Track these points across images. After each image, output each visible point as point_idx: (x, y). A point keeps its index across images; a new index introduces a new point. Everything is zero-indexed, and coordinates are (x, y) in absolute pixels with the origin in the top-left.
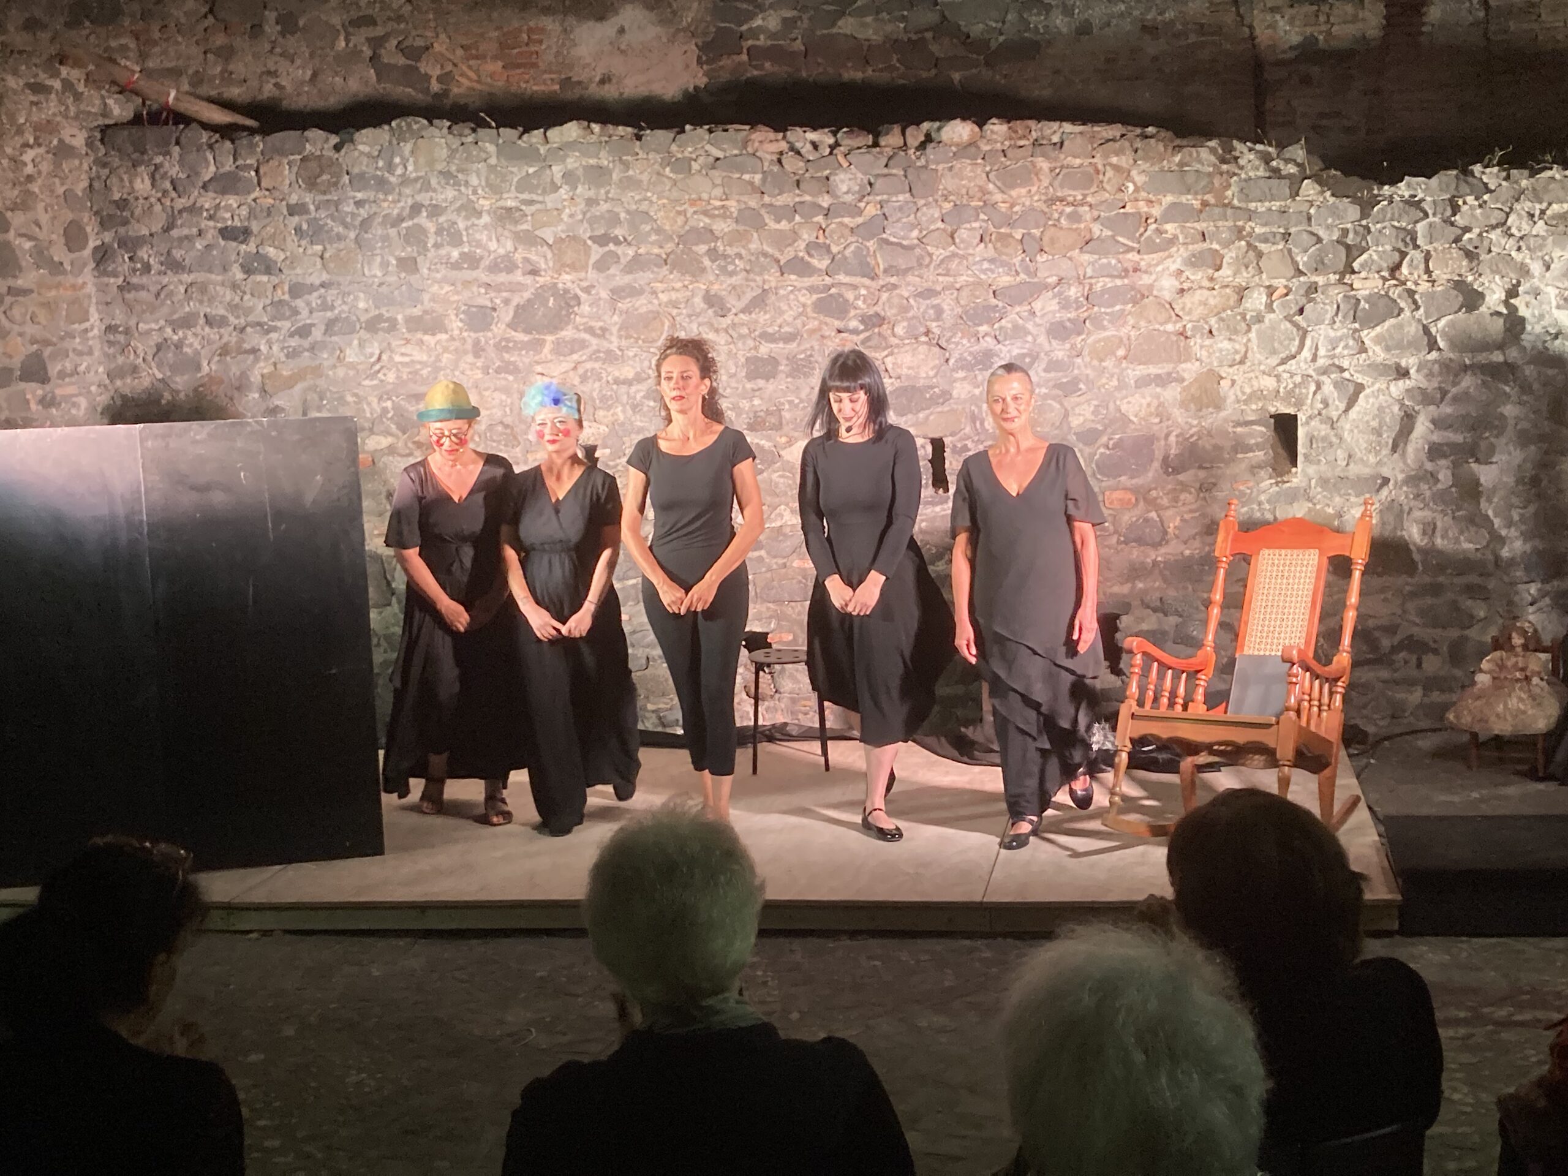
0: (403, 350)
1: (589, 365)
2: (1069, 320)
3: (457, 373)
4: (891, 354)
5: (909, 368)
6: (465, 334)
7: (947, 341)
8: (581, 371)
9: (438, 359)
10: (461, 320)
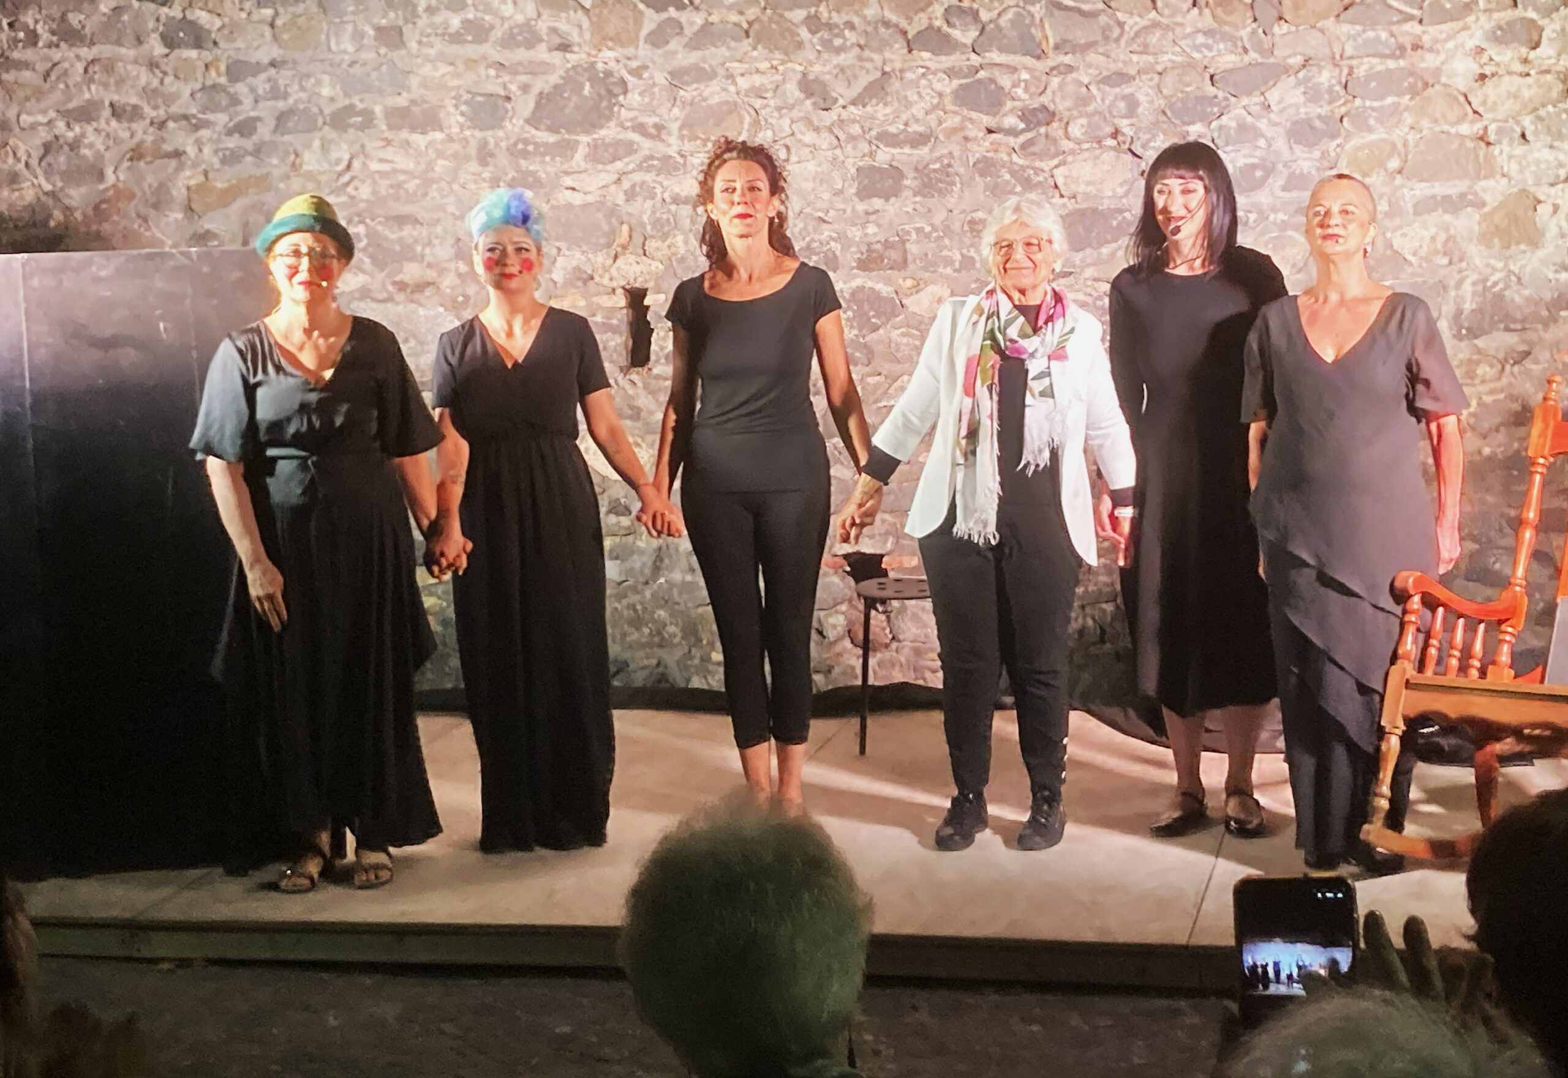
0: (382, 154)
1: (638, 177)
2: (1320, 117)
3: (455, 187)
4: (1064, 163)
5: (1088, 184)
6: (468, 133)
7: (1144, 146)
8: (626, 184)
9: (430, 166)
10: (462, 114)
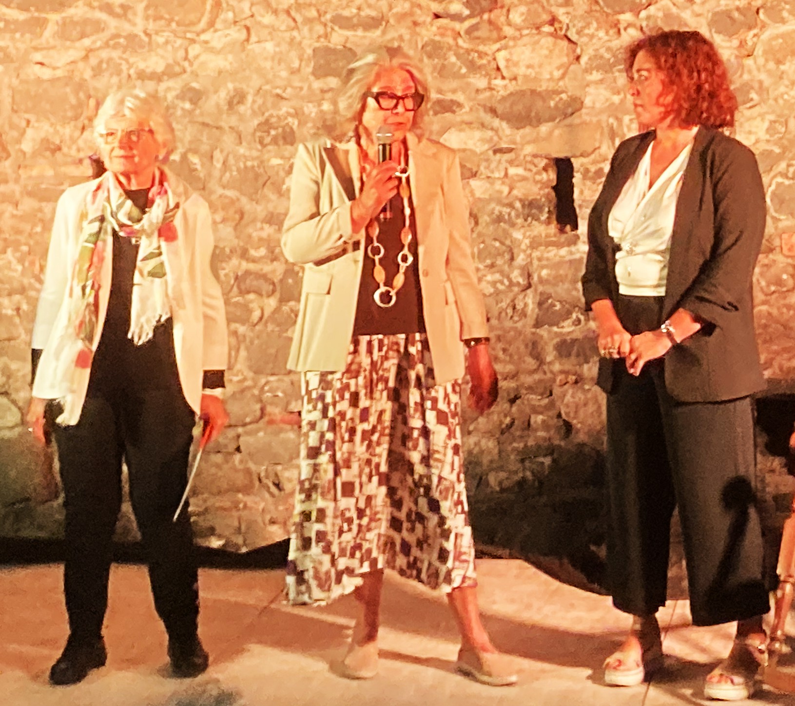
2: (738, 8)
4: (505, 47)
7: (579, 33)
